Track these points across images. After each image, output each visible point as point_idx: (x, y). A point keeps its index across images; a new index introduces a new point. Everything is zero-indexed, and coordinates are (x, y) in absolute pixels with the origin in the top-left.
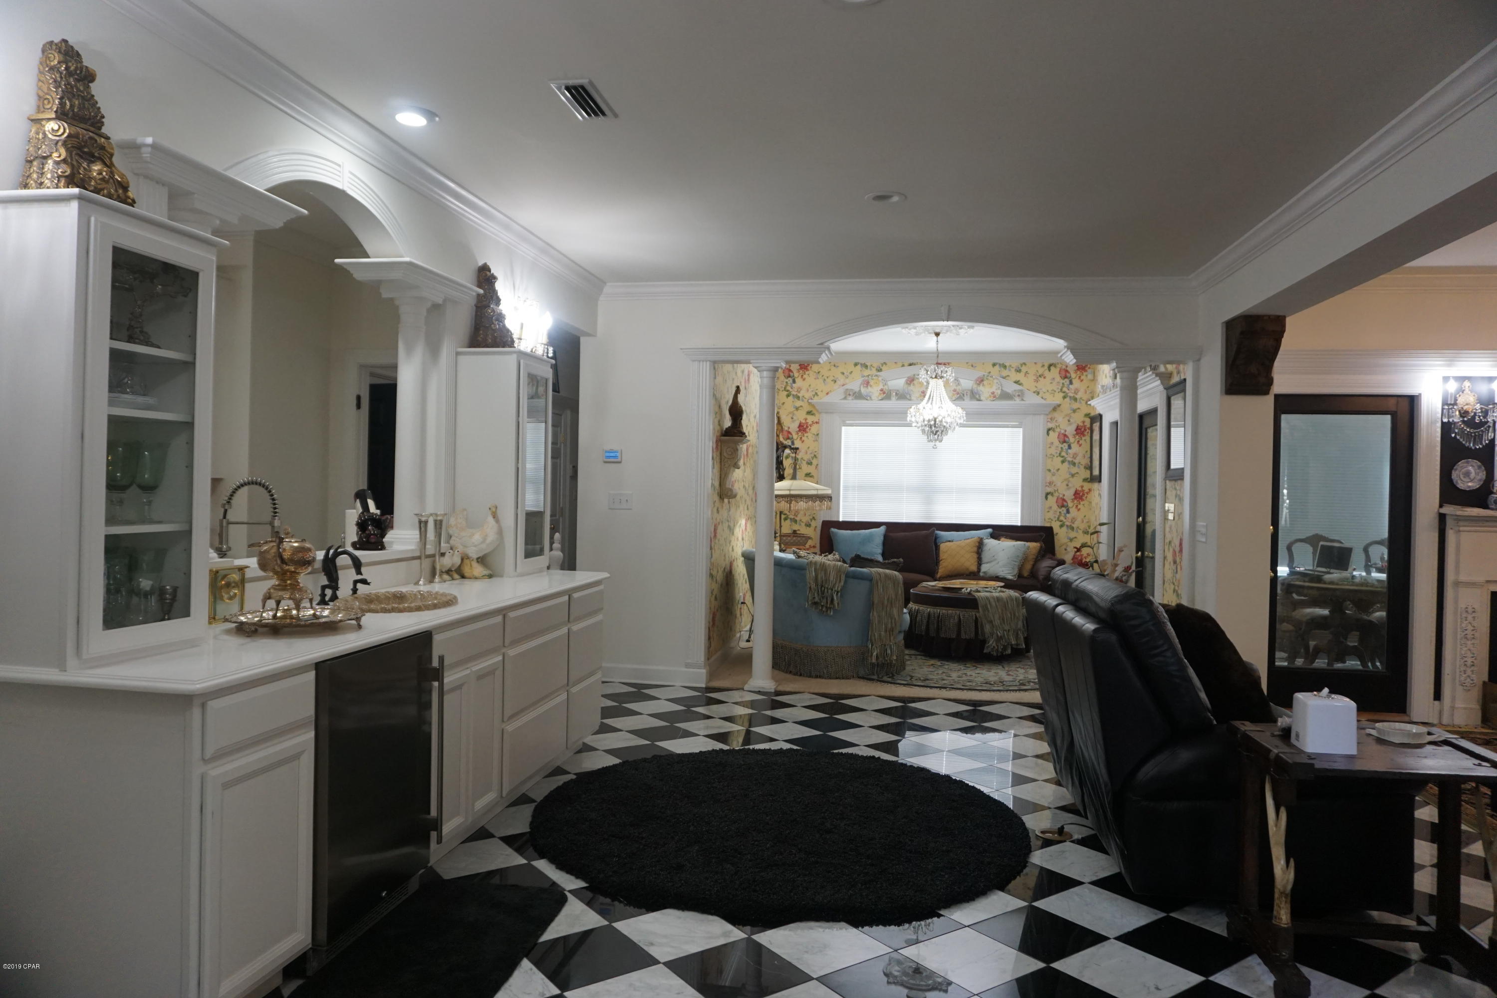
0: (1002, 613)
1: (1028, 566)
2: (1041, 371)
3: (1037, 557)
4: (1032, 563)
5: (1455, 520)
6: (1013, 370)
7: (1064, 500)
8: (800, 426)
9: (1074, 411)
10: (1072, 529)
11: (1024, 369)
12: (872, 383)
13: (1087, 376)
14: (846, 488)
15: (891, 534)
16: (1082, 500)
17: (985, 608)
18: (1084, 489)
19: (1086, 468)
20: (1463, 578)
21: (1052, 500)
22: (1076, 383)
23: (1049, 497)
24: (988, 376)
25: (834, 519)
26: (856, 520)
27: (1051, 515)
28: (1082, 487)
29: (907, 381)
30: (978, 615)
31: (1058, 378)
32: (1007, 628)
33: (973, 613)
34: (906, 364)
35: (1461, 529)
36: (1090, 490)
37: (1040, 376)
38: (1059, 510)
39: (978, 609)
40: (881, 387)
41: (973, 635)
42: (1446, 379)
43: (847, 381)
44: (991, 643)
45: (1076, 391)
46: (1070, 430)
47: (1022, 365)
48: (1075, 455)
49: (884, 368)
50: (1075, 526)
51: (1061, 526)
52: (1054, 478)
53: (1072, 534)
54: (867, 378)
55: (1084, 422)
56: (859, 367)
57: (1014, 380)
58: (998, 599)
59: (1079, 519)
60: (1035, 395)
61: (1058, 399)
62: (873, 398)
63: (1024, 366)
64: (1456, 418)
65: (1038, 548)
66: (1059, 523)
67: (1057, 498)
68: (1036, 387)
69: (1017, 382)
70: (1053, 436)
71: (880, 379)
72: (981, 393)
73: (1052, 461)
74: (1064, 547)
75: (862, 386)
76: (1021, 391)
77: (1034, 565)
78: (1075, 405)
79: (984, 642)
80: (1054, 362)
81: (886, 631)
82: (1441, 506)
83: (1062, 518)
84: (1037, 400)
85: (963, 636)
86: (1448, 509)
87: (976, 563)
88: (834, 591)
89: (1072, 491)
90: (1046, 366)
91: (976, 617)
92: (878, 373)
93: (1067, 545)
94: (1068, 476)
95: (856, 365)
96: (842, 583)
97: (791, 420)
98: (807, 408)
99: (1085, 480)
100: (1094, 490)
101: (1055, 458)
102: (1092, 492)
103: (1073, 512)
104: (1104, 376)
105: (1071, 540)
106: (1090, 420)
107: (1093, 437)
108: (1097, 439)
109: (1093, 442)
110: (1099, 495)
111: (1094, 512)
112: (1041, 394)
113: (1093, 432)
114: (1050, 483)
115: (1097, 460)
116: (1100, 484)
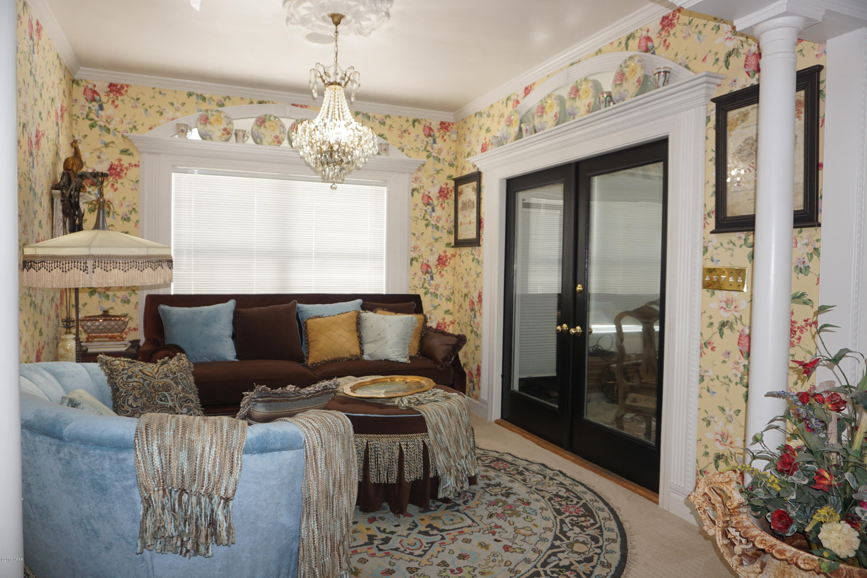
0: (457, 431)
1: (416, 344)
2: (405, 126)
4: (418, 339)
6: (377, 122)
7: (428, 266)
8: (112, 168)
9: (438, 172)
10: (436, 296)
11: (388, 122)
12: (211, 119)
13: (449, 136)
15: (243, 310)
16: (446, 266)
17: (436, 431)
18: (447, 254)
19: (450, 233)
21: (417, 265)
22: (440, 143)
23: (414, 262)
25: (165, 292)
26: (193, 292)
27: (416, 282)
28: (445, 252)
29: (257, 121)
30: (426, 441)
31: (422, 136)
33: (417, 439)
34: (255, 101)
37: (405, 131)
38: (424, 277)
39: (427, 431)
40: (224, 125)
41: (421, 473)
43: (178, 114)
45: (440, 151)
46: (434, 192)
48: (439, 219)
49: (227, 103)
50: (438, 293)
51: (426, 294)
52: (419, 243)
53: (436, 302)
54: (205, 113)
55: (447, 184)
56: (194, 98)
57: (378, 133)
59: (442, 286)
60: (400, 151)
61: (422, 157)
62: (214, 138)
63: (388, 118)
66: (425, 290)
67: (422, 264)
68: (401, 143)
69: (381, 136)
70: (418, 197)
71: (223, 115)
73: (417, 224)
74: (428, 315)
75: (199, 123)
76: (388, 145)
78: (439, 166)
80: (419, 118)
83: (427, 285)
84: (402, 156)
88: (216, 498)
89: (436, 257)
90: (411, 121)
91: (424, 444)
92: (220, 109)
93: (431, 314)
94: (432, 240)
95: (190, 95)
97: (98, 160)
98: (121, 144)
99: (448, 245)
100: (460, 255)
101: (419, 221)
102: (457, 257)
103: (437, 278)
104: (484, 130)
105: (435, 308)
106: (453, 182)
107: (462, 199)
108: (470, 200)
109: (460, 205)
110: (473, 260)
111: (462, 278)
112: (405, 150)
113: (461, 193)
114: (415, 248)
115: (470, 223)
116: (477, 248)
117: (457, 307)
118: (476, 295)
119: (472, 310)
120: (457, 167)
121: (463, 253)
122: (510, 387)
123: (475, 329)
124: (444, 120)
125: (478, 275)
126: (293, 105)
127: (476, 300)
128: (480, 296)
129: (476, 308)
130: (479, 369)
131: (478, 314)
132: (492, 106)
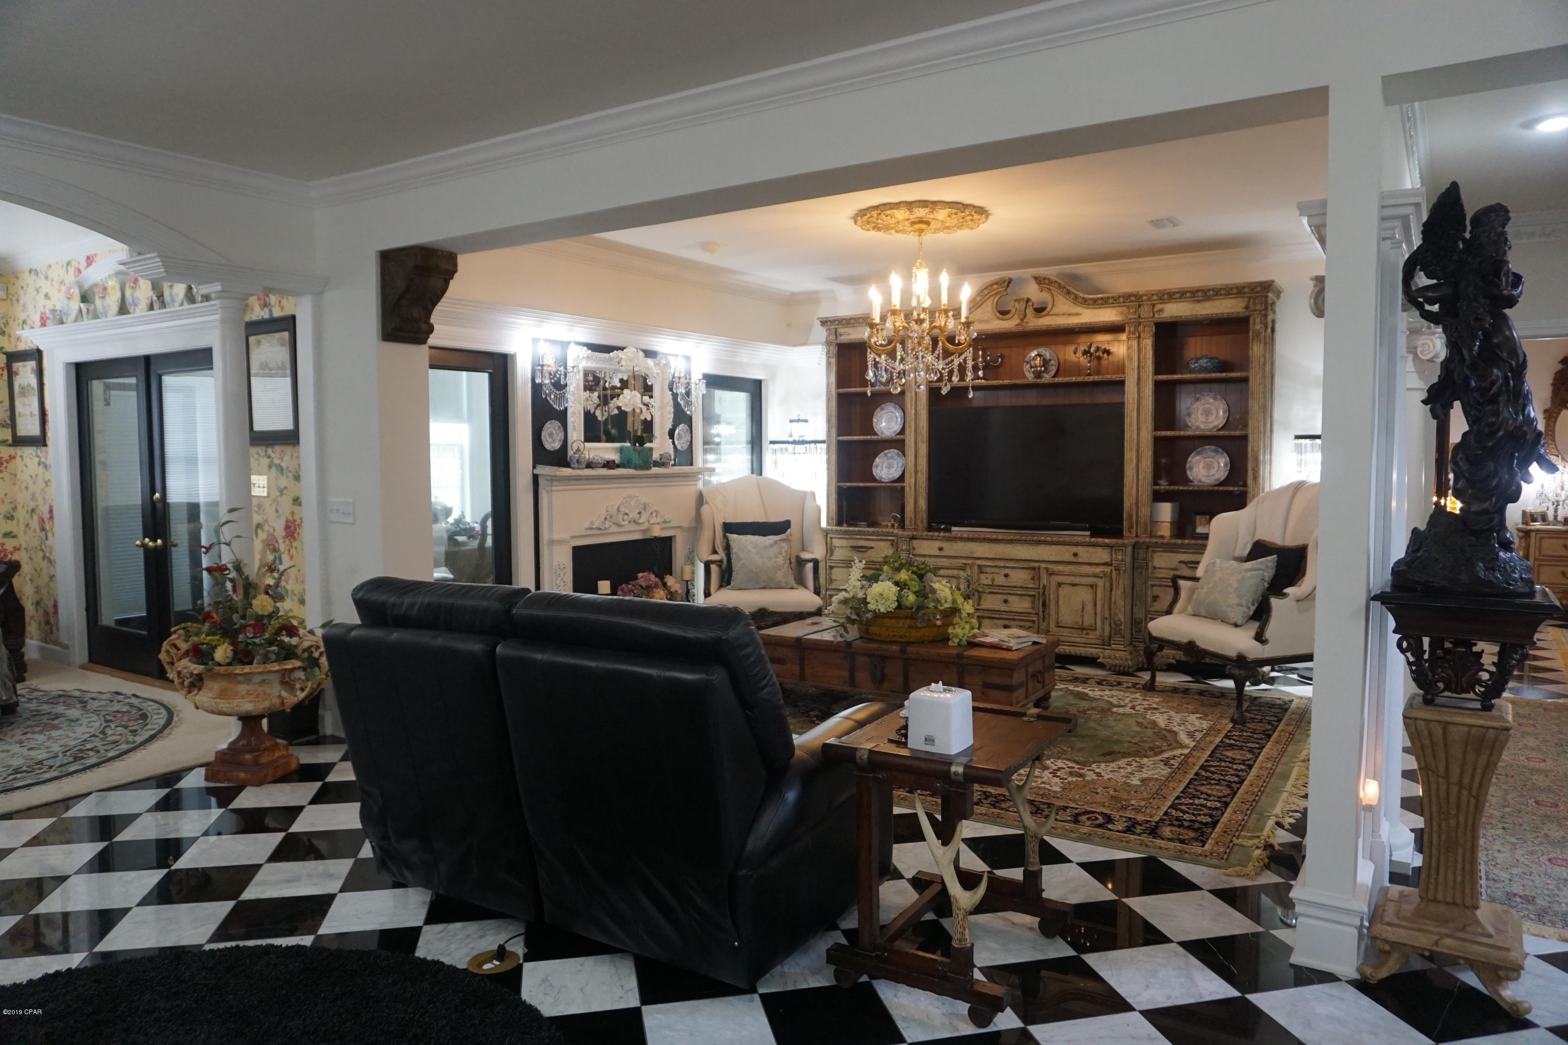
5: (547, 480)
16: (1, 471)
18: (2, 455)
20: (556, 536)
35: (554, 488)
36: (12, 457)
42: (535, 341)
64: (547, 381)
82: (534, 467)
86: (542, 470)
99: (3, 442)
100: (22, 457)
102: (18, 459)
104: (41, 296)
106: (5, 357)
107: (18, 382)
108: (29, 385)
109: (16, 389)
110: (39, 464)
111: (27, 488)
113: (17, 374)
115: (31, 414)
116: (43, 448)
117: (22, 528)
118: (45, 510)
119: (43, 529)
120: (10, 336)
121: (25, 454)
122: (96, 621)
123: (48, 554)
125: (47, 483)
127: (46, 516)
128: (51, 511)
129: (47, 526)
130: (55, 606)
131: (50, 534)
132: (50, 266)
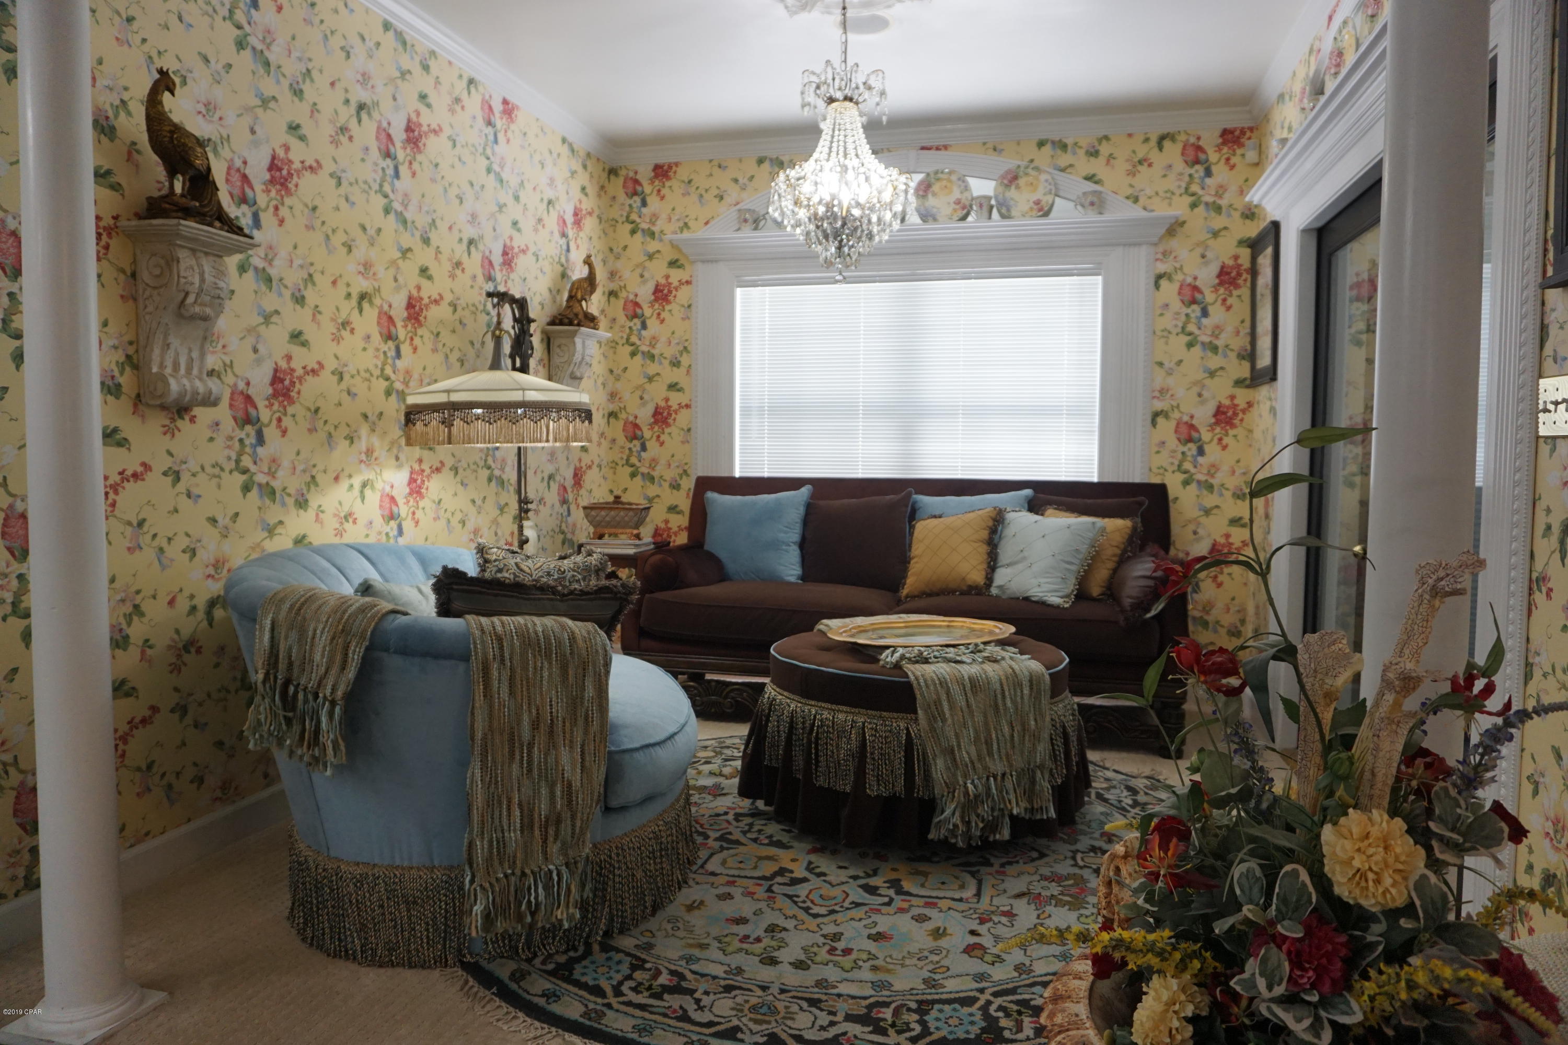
0: (986, 724)
1: (1102, 574)
2: (1141, 153)
3: (1124, 551)
4: (1111, 565)
6: (1081, 152)
7: (1192, 427)
8: (657, 290)
9: (1215, 234)
10: (1210, 488)
11: (1105, 149)
13: (1243, 155)
14: (746, 410)
15: (822, 503)
16: (1233, 426)
17: (935, 714)
18: (1236, 402)
19: (1241, 357)
21: (1166, 428)
22: (1221, 173)
23: (1160, 420)
24: (1027, 167)
25: (724, 474)
26: (766, 475)
27: (1163, 459)
28: (1232, 397)
30: (913, 728)
31: (1179, 165)
32: (998, 767)
33: (899, 723)
36: (1250, 404)
37: (1140, 162)
38: (1182, 448)
39: (916, 711)
41: (900, 786)
43: (747, 195)
44: (948, 812)
45: (1221, 190)
46: (1207, 276)
47: (1100, 141)
48: (1217, 330)
50: (1215, 482)
51: (1186, 483)
52: (1170, 381)
53: (1210, 500)
55: (1236, 257)
56: (766, 165)
57: (1084, 174)
58: (975, 685)
59: (1225, 468)
60: (1129, 202)
61: (1179, 208)
63: (1104, 142)
65: (1128, 531)
66: (1181, 477)
67: (1178, 424)
68: (1131, 186)
69: (1090, 178)
70: (1169, 290)
72: (1012, 203)
73: (1167, 343)
74: (1192, 527)
76: (1104, 194)
77: (1115, 571)
78: (1218, 222)
79: (929, 807)
80: (1171, 130)
81: (527, 826)
83: (1187, 466)
84: (1135, 212)
85: (873, 789)
87: (985, 566)
88: (320, 700)
89: (1211, 408)
90: (1154, 140)
91: (909, 735)
93: (1199, 524)
94: (1201, 375)
95: (761, 161)
96: (351, 673)
99: (1239, 383)
100: (1257, 402)
101: (1172, 338)
102: (1255, 406)
103: (1213, 452)
105: (1207, 512)
106: (1251, 249)
107: (1259, 286)
109: (1258, 295)
110: (1270, 411)
112: (1142, 200)
113: (1258, 273)
114: (1163, 391)
115: (1267, 330)
116: (1274, 384)
119: (1267, 516)
121: (1260, 398)
124: (1229, 126)
126: (923, 148)
